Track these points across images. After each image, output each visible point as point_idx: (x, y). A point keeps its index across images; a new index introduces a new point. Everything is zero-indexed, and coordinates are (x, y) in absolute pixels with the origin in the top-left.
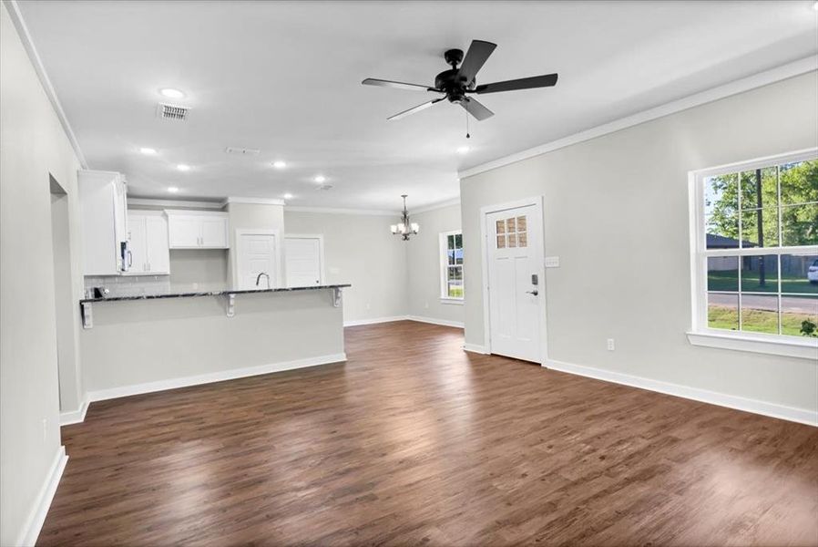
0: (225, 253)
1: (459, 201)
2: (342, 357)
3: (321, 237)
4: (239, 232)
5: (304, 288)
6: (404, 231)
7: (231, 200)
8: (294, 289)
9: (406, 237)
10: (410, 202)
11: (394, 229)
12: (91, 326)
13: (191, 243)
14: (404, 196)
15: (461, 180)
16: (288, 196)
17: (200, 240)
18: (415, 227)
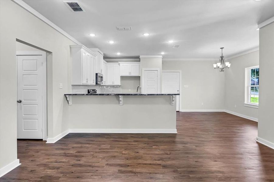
0: (138, 78)
1: (258, 49)
2: (174, 131)
3: (180, 71)
4: (143, 69)
5: (154, 95)
6: (221, 67)
7: (141, 57)
8: (148, 95)
9: (222, 70)
10: (226, 52)
11: (215, 66)
12: (71, 104)
13: (126, 74)
14: (222, 48)
15: (260, 29)
16: (163, 53)
17: (130, 73)
18: (228, 64)
